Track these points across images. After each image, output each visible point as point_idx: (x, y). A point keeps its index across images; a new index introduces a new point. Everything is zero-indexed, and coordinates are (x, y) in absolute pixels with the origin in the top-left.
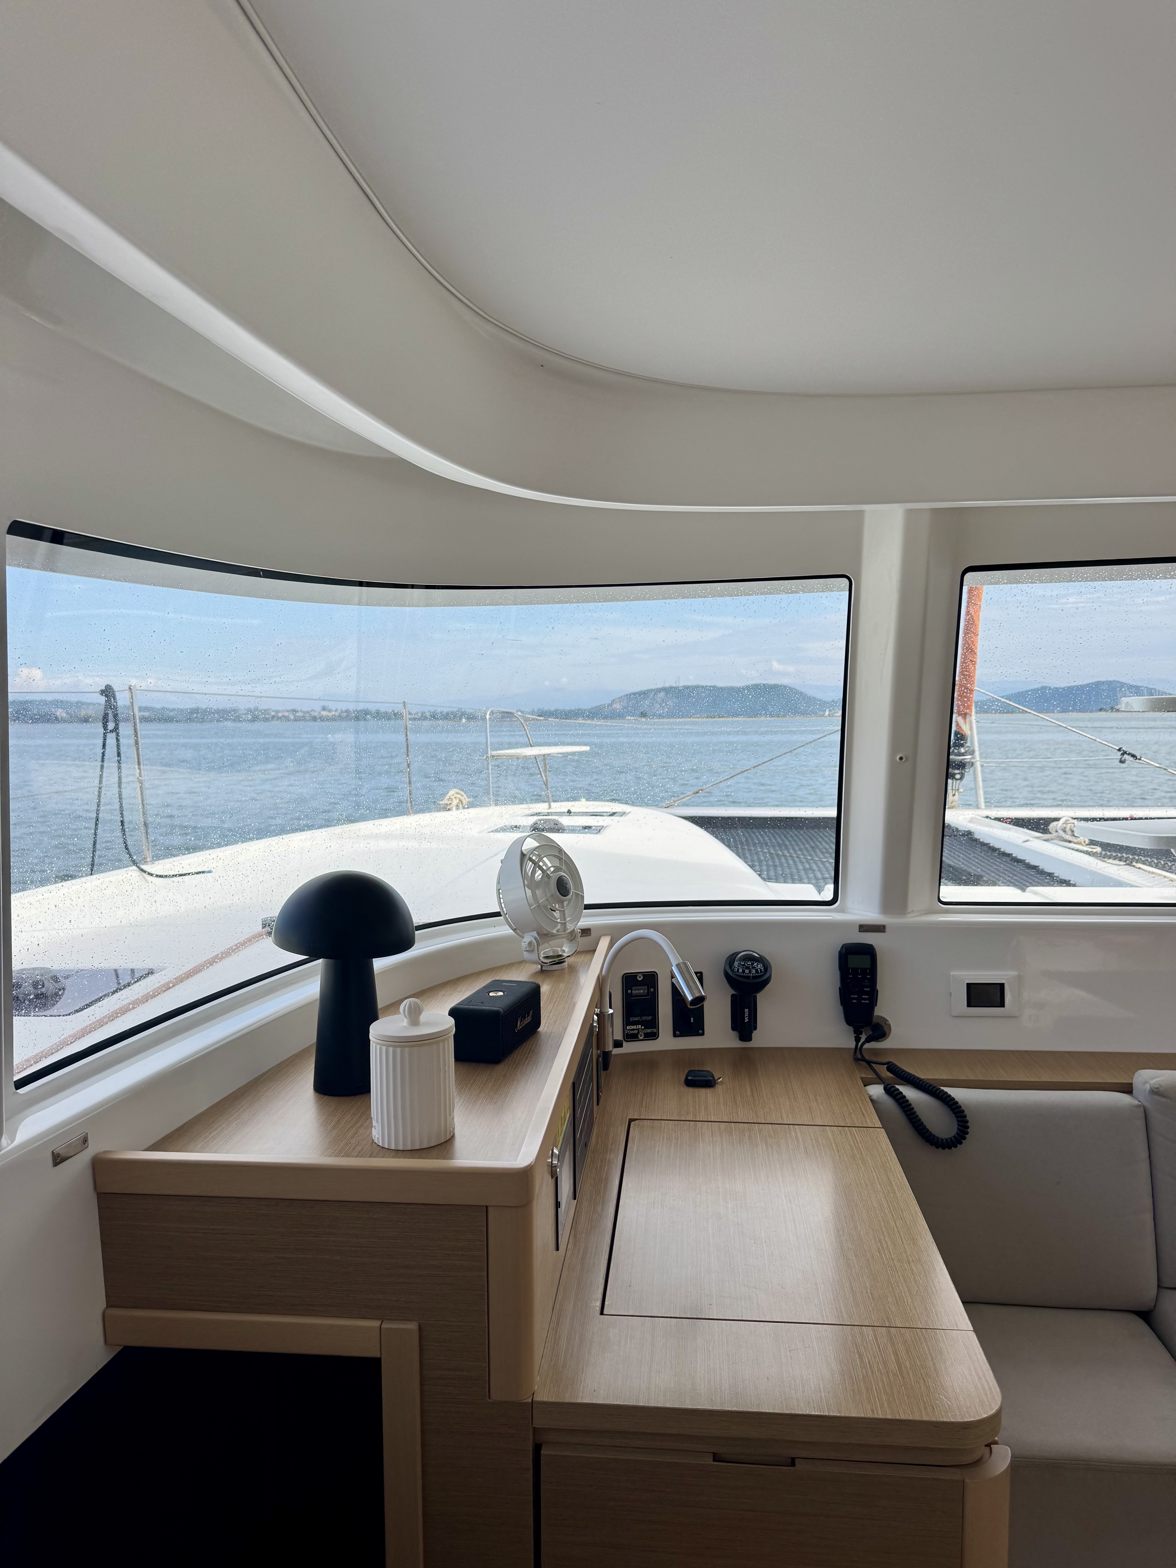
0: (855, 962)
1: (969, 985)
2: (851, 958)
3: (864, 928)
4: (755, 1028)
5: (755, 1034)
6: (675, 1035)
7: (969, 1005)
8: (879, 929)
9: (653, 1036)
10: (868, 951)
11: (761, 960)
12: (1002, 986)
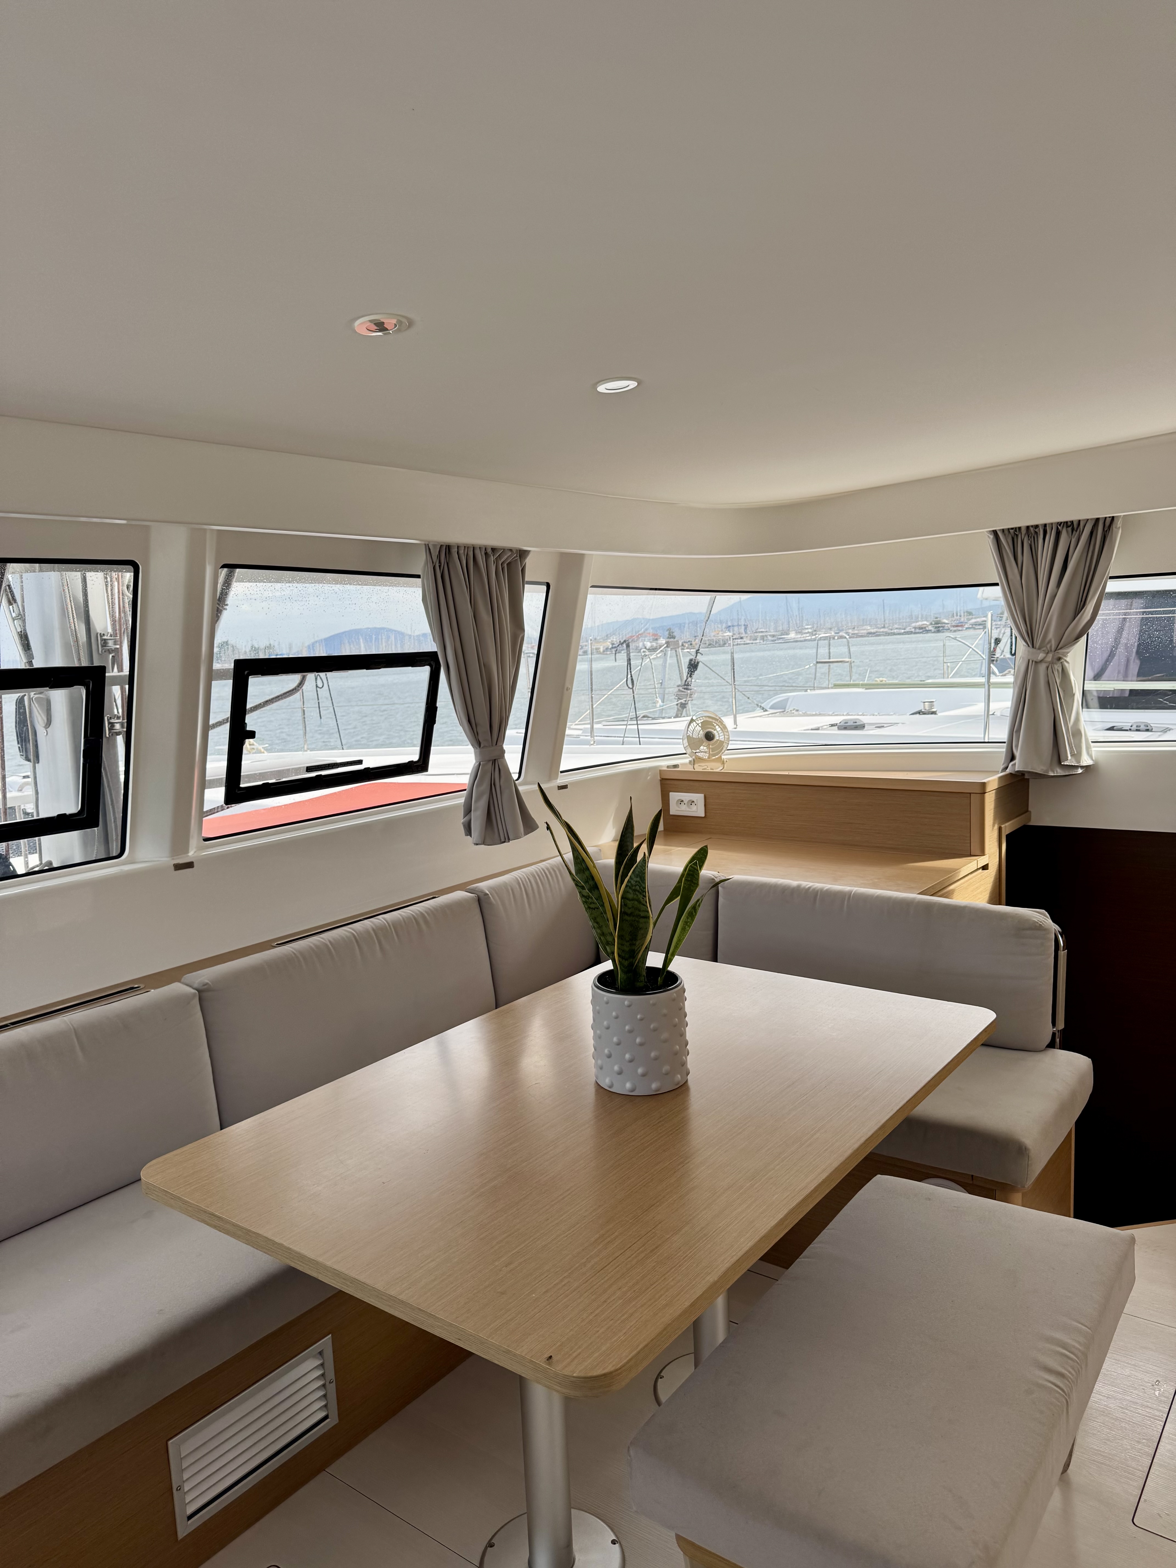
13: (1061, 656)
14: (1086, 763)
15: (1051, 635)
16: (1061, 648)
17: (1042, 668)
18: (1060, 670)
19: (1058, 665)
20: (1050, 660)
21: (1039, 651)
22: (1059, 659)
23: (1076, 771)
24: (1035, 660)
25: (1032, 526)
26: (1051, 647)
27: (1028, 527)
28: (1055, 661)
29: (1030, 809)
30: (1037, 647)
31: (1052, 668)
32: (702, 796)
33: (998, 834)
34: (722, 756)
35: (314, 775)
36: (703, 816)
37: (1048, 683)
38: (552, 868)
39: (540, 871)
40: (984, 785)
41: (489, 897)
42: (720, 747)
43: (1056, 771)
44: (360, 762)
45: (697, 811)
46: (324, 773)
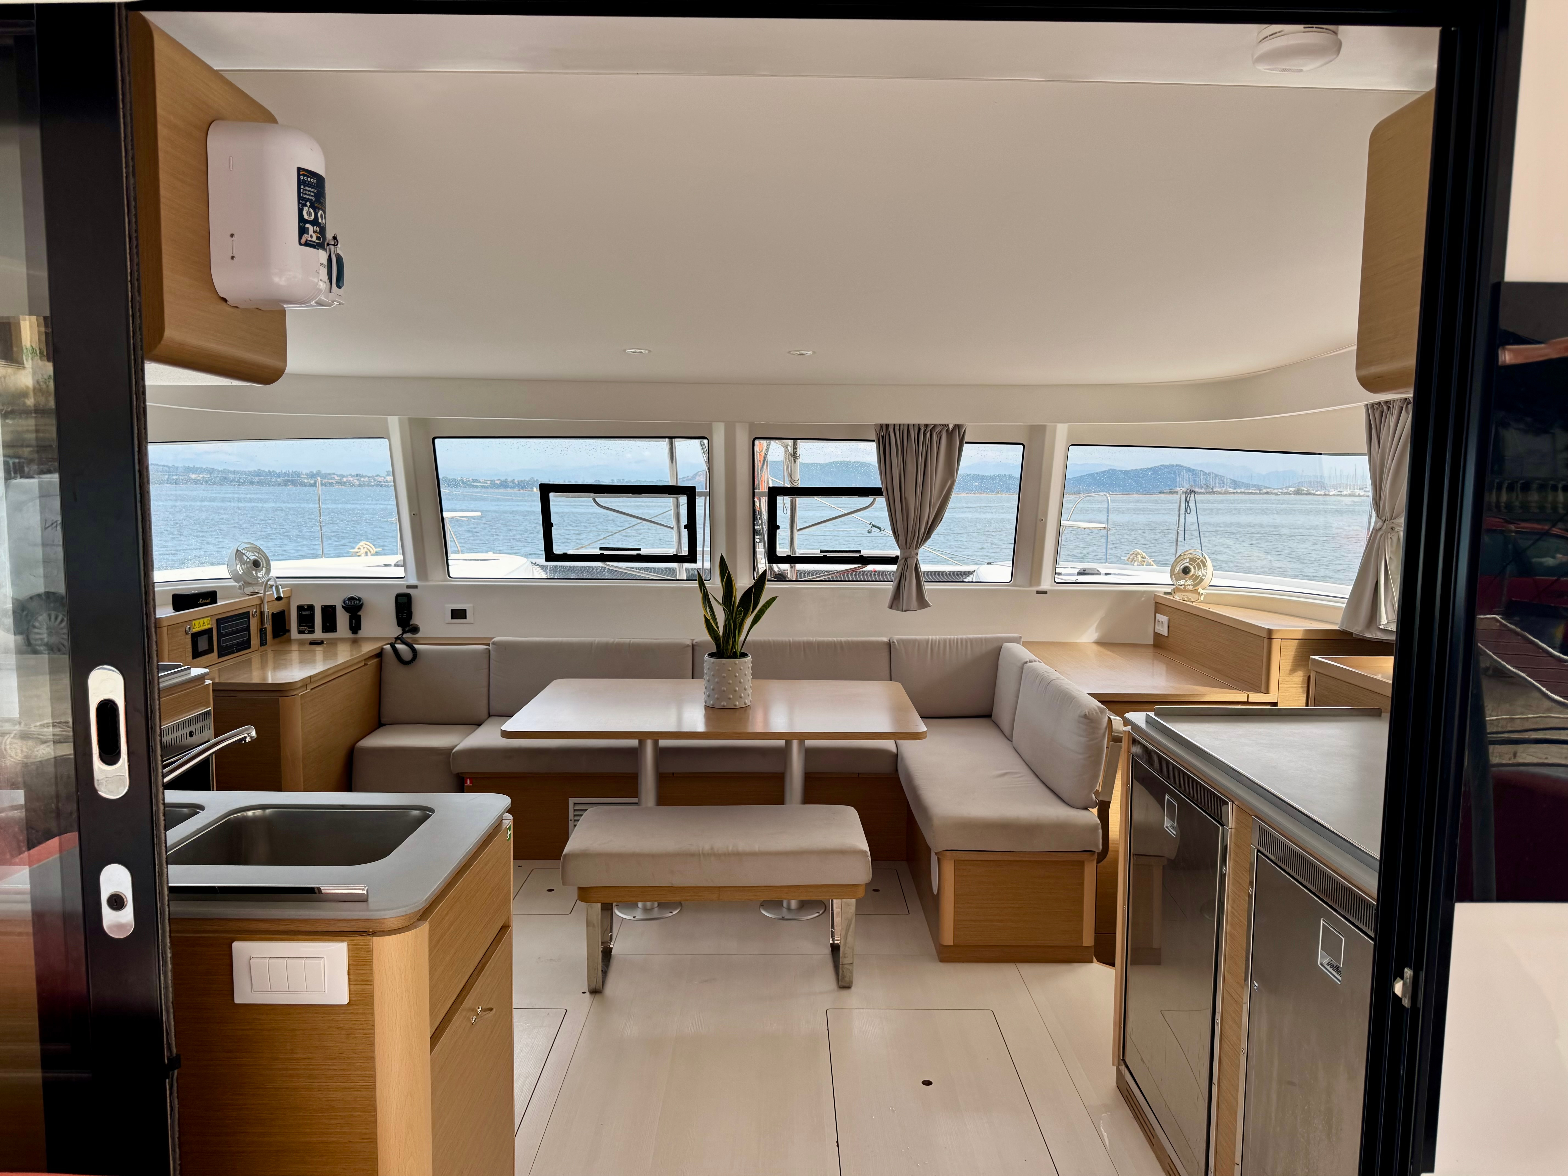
0: (401, 600)
1: (452, 610)
2: (399, 598)
3: (408, 587)
4: (360, 629)
5: (359, 632)
6: (323, 632)
7: (452, 618)
8: (415, 587)
9: (313, 632)
10: (408, 596)
11: (359, 599)
12: (465, 610)
13: (1394, 526)
15: (1386, 507)
16: (1394, 519)
17: (1379, 535)
18: (1395, 539)
19: (1393, 534)
21: (1379, 520)
22: (1392, 528)
24: (1376, 529)
26: (1387, 517)
28: (1389, 530)
30: (1379, 517)
31: (1385, 536)
32: (1170, 619)
33: (1306, 681)
34: (1200, 589)
35: (822, 555)
36: (1166, 635)
37: (1378, 549)
38: (966, 640)
39: (954, 640)
40: (1270, 632)
41: (895, 644)
42: (1198, 581)
43: (1376, 634)
44: (859, 552)
45: (1164, 631)
46: (829, 555)
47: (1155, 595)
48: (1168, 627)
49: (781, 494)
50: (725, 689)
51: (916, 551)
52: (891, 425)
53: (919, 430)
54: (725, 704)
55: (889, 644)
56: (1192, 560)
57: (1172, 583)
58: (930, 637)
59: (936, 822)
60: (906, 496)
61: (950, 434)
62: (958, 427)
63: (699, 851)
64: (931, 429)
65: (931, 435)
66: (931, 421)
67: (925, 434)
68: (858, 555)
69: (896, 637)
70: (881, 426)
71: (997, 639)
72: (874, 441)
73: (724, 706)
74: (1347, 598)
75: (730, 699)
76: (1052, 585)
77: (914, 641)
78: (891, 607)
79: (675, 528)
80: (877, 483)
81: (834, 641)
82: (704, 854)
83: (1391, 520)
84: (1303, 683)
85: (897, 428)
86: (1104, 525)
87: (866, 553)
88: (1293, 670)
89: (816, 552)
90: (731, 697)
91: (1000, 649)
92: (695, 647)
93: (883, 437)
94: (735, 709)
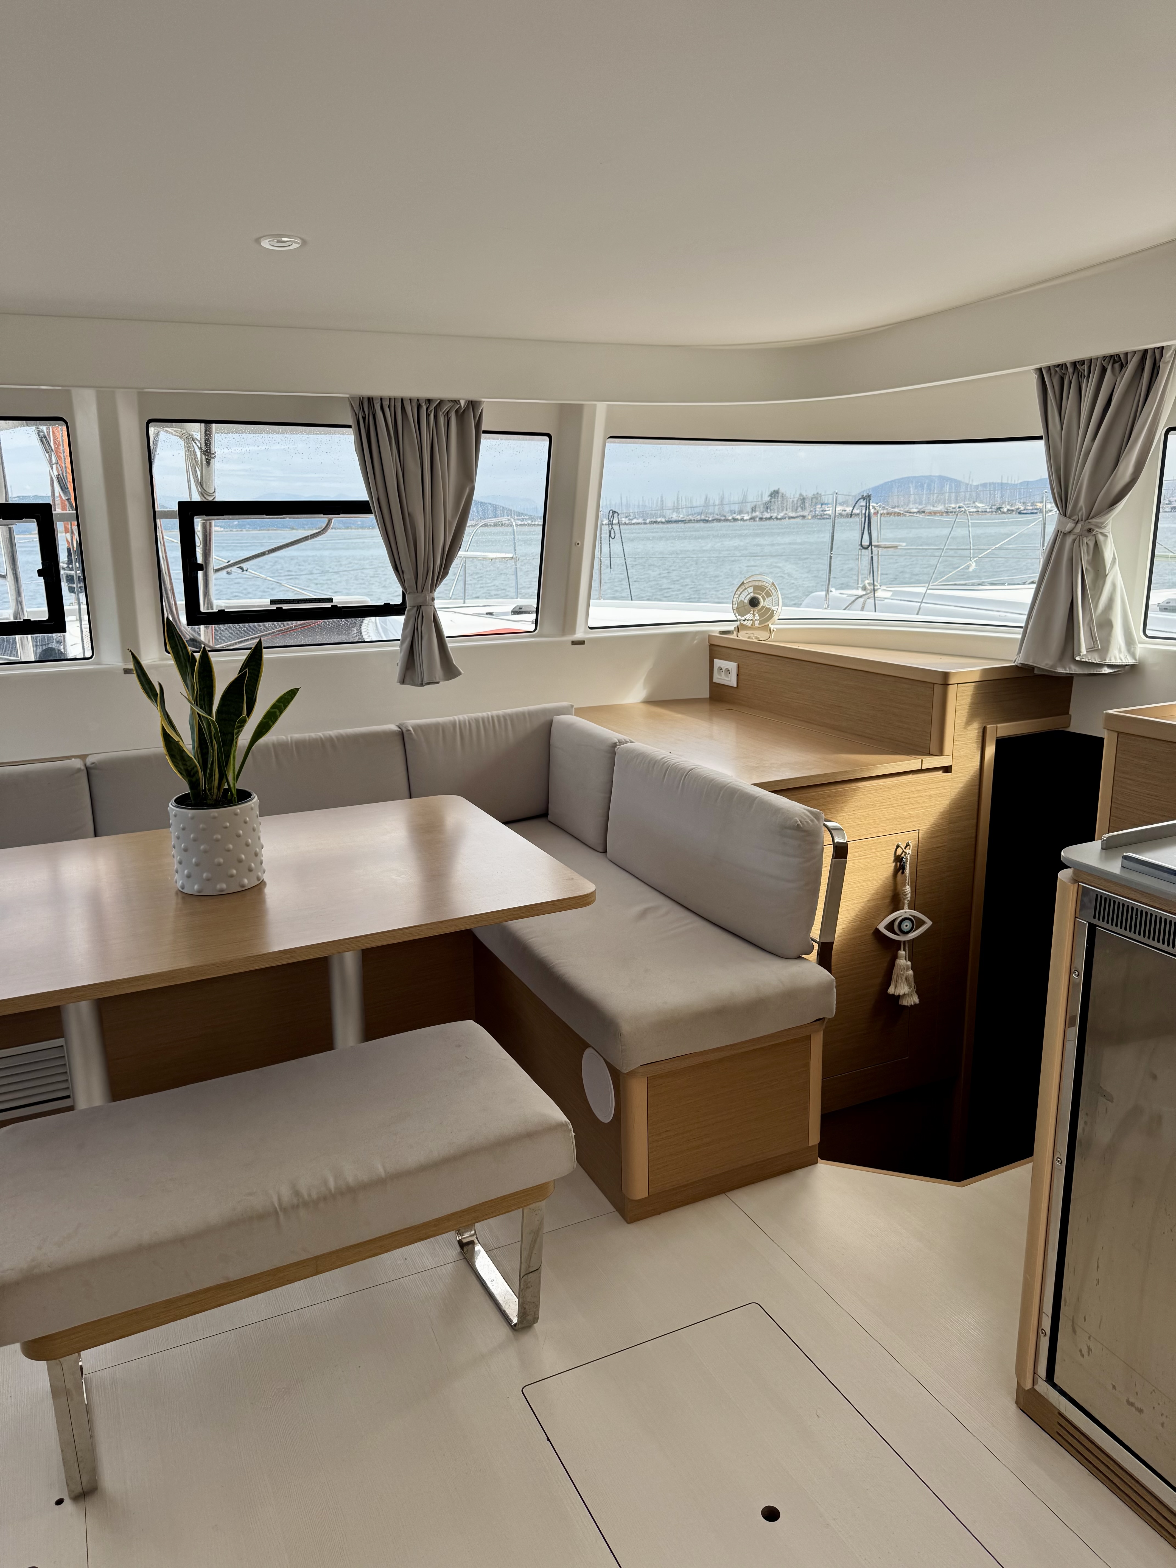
13: (1092, 527)
14: (1120, 661)
15: (1082, 503)
16: (1093, 518)
17: (1069, 540)
18: (1092, 544)
19: (1090, 537)
20: (1078, 531)
21: (1068, 520)
22: (1090, 531)
23: (1099, 670)
24: (1063, 531)
25: (1079, 362)
26: (1082, 515)
27: (1074, 364)
28: (1085, 533)
29: (1070, 713)
30: (1068, 516)
31: (1079, 541)
32: (735, 664)
33: (981, 734)
34: (770, 625)
35: (274, 607)
36: (735, 686)
37: (1071, 560)
38: (504, 717)
39: (488, 718)
40: (946, 675)
41: (411, 733)
42: (768, 615)
43: (1070, 668)
44: (330, 600)
45: (731, 680)
46: (285, 607)
47: (709, 635)
48: (738, 675)
49: (200, 514)
50: (221, 860)
51: (431, 594)
52: (377, 398)
53: (419, 407)
54: (224, 886)
55: (402, 735)
56: (757, 588)
57: (736, 619)
58: (456, 718)
59: (626, 1028)
60: (410, 510)
61: (461, 415)
62: (473, 405)
63: (273, 1205)
64: (434, 406)
65: (436, 416)
66: (436, 394)
67: (428, 415)
68: (328, 605)
69: (410, 723)
70: (361, 401)
71: (544, 712)
72: (349, 427)
73: (222, 890)
74: (1022, 627)
75: (232, 876)
76: (585, 632)
77: (437, 726)
78: (403, 681)
79: (10, 577)
80: (360, 493)
81: (321, 738)
82: (285, 1210)
83: (1087, 519)
84: (978, 736)
85: (386, 404)
86: (510, 555)
87: (340, 600)
88: (968, 723)
89: (262, 602)
90: (234, 872)
91: (550, 724)
92: (92, 772)
93: (364, 419)
94: (244, 892)
